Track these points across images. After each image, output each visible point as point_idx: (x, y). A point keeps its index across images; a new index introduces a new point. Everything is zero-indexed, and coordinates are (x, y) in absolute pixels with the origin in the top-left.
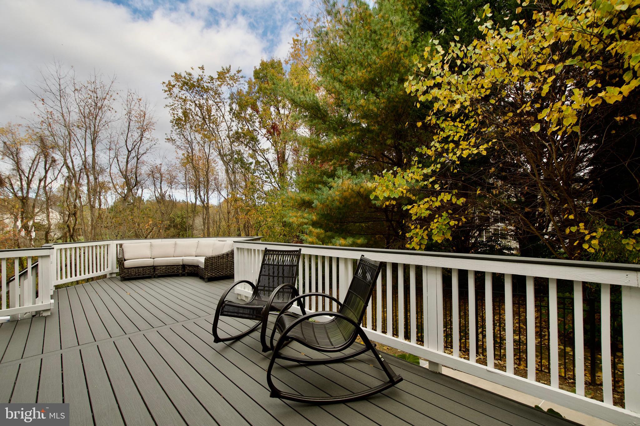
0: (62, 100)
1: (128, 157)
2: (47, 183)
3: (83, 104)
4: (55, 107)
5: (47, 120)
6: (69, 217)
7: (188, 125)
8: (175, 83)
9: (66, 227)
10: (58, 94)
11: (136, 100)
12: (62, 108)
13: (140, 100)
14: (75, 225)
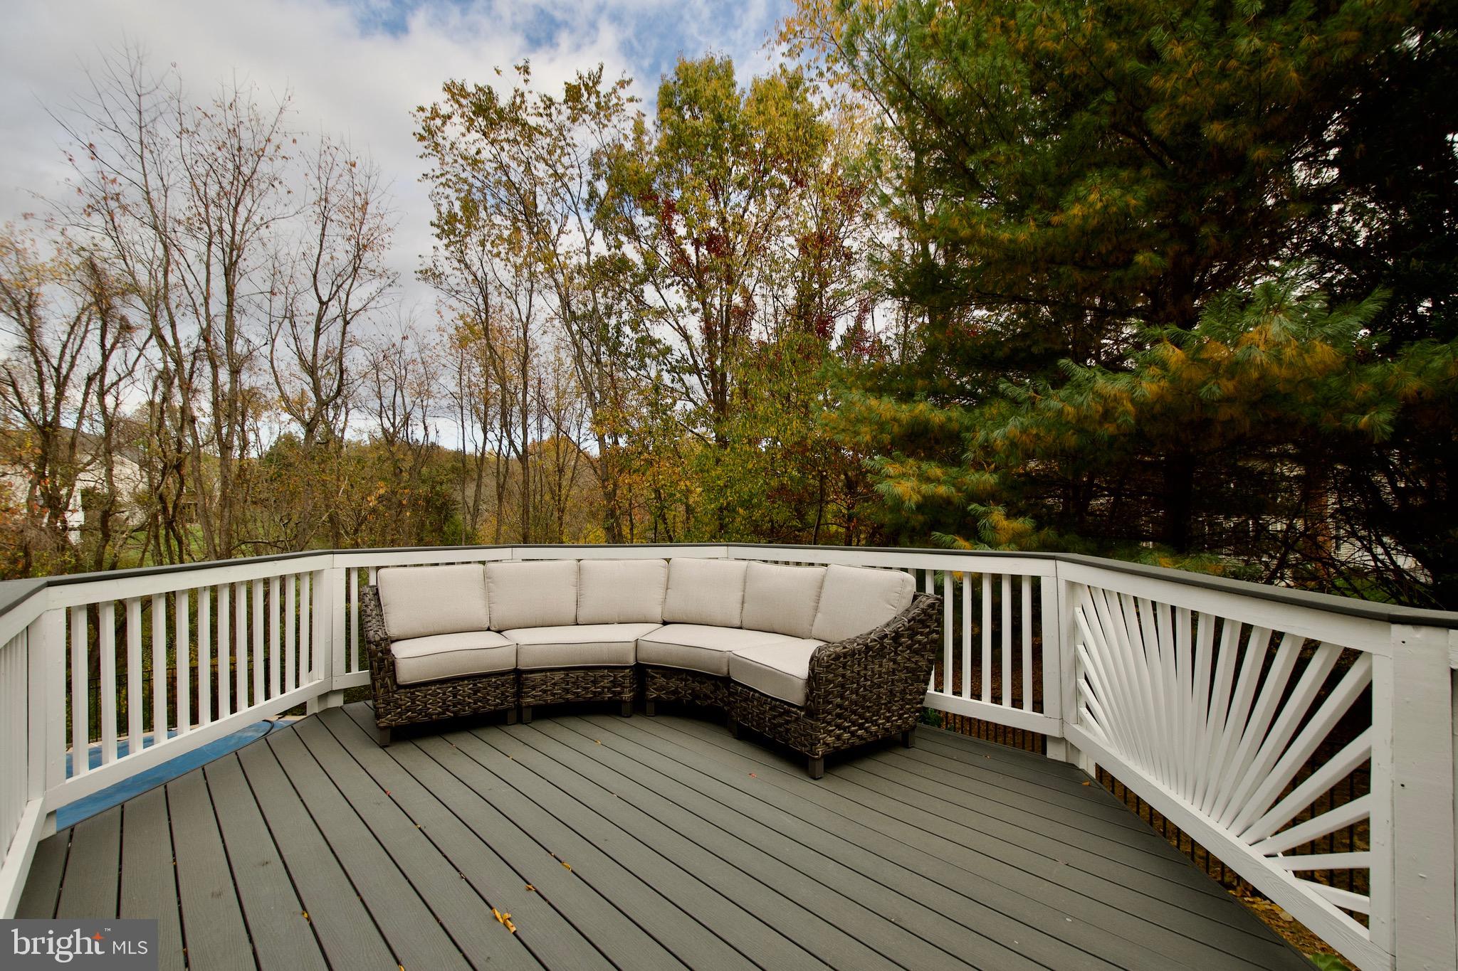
0: (147, 154)
1: (319, 319)
2: (108, 381)
3: (202, 169)
4: (126, 173)
5: (103, 203)
6: (163, 475)
7: (474, 239)
8: (450, 110)
9: (155, 499)
10: (136, 137)
11: (342, 165)
12: (145, 175)
13: (354, 165)
14: (179, 495)
